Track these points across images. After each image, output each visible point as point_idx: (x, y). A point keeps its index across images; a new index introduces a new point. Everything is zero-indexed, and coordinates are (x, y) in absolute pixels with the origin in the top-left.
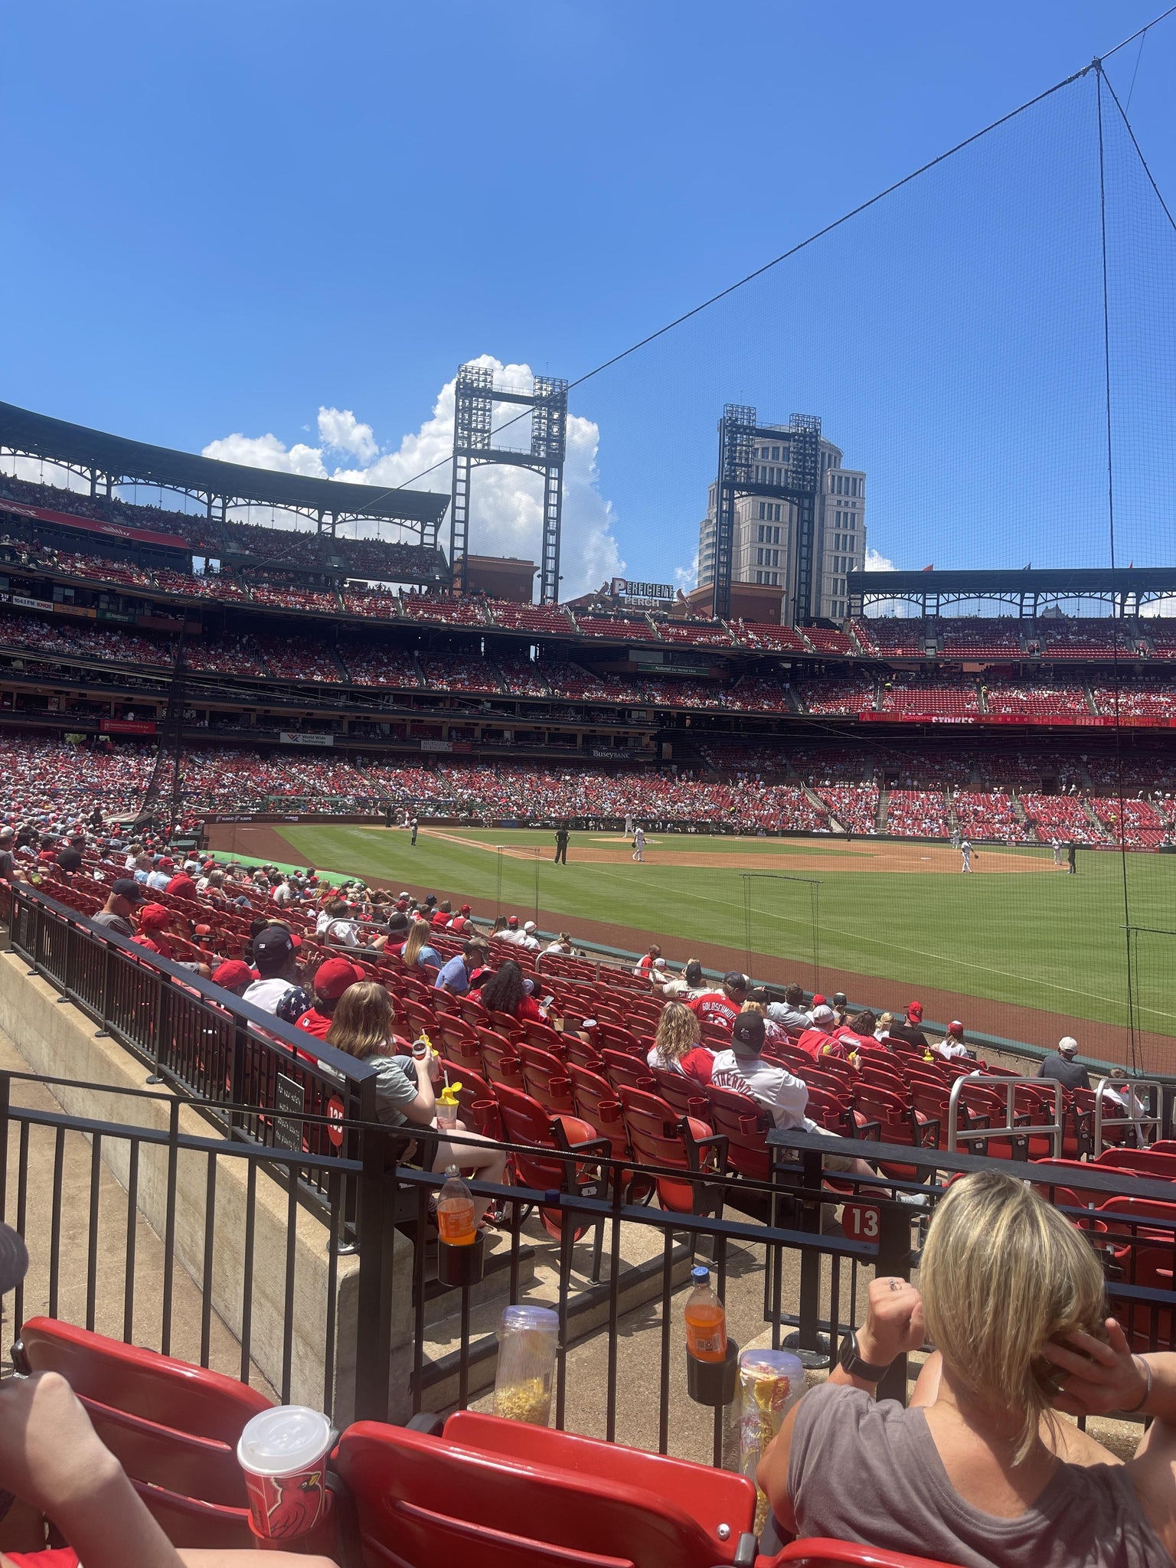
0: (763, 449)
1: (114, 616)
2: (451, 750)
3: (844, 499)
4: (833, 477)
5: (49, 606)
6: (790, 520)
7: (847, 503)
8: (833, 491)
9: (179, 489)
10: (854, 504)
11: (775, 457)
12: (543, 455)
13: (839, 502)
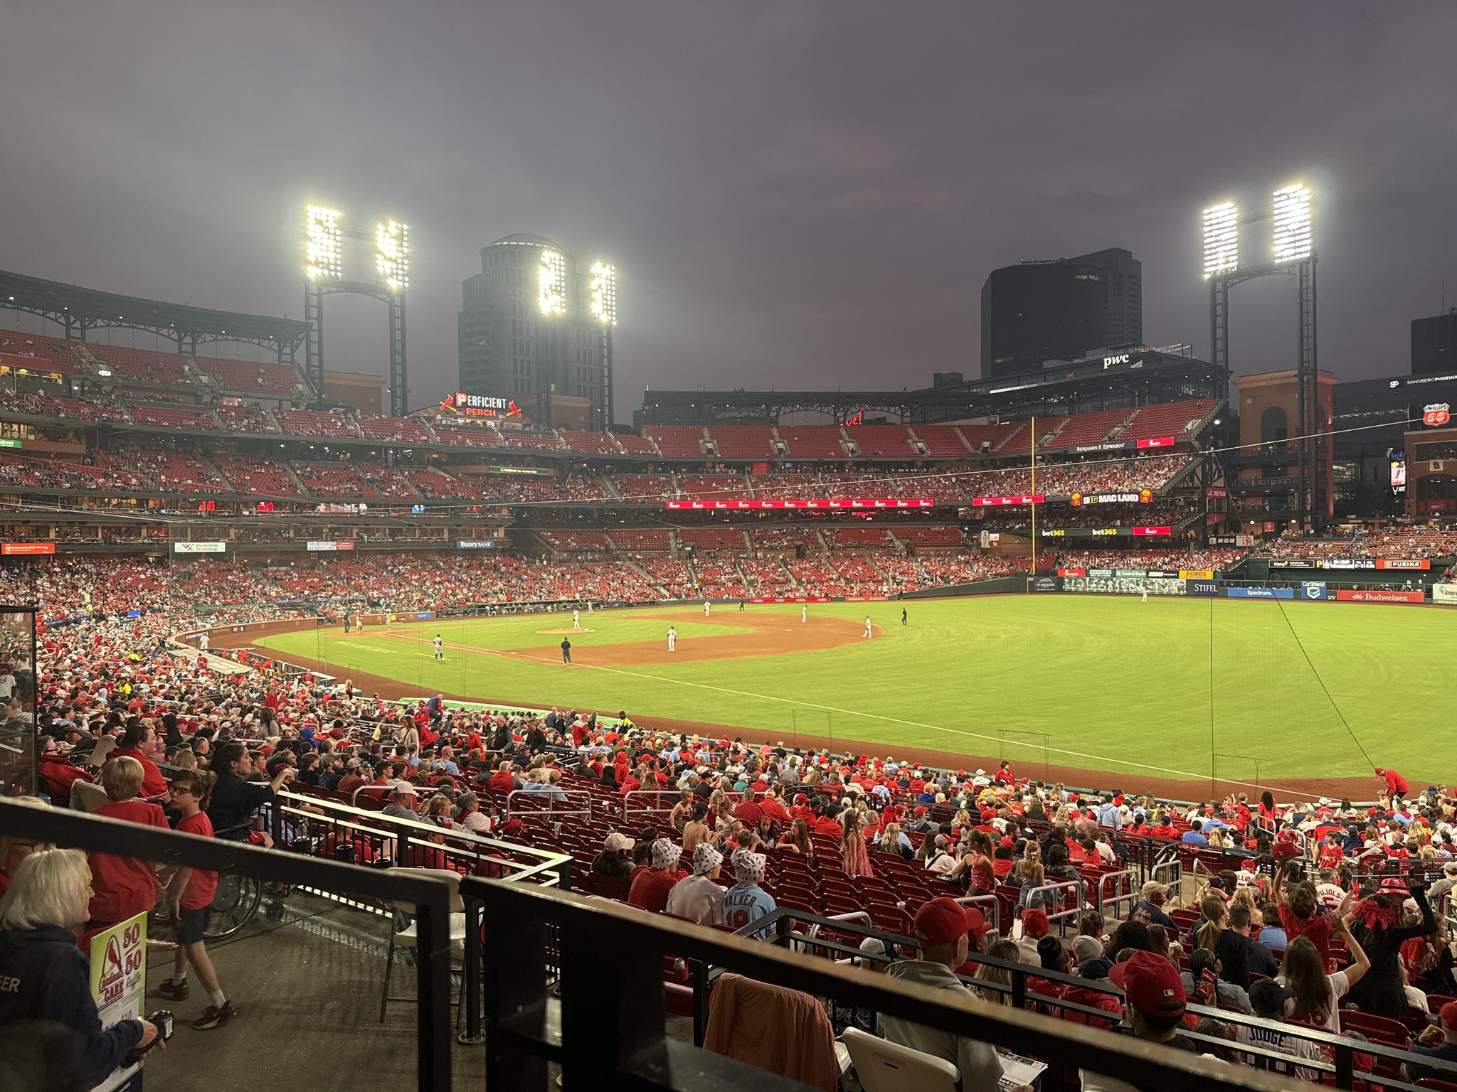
2: (335, 548)
9: (36, 311)
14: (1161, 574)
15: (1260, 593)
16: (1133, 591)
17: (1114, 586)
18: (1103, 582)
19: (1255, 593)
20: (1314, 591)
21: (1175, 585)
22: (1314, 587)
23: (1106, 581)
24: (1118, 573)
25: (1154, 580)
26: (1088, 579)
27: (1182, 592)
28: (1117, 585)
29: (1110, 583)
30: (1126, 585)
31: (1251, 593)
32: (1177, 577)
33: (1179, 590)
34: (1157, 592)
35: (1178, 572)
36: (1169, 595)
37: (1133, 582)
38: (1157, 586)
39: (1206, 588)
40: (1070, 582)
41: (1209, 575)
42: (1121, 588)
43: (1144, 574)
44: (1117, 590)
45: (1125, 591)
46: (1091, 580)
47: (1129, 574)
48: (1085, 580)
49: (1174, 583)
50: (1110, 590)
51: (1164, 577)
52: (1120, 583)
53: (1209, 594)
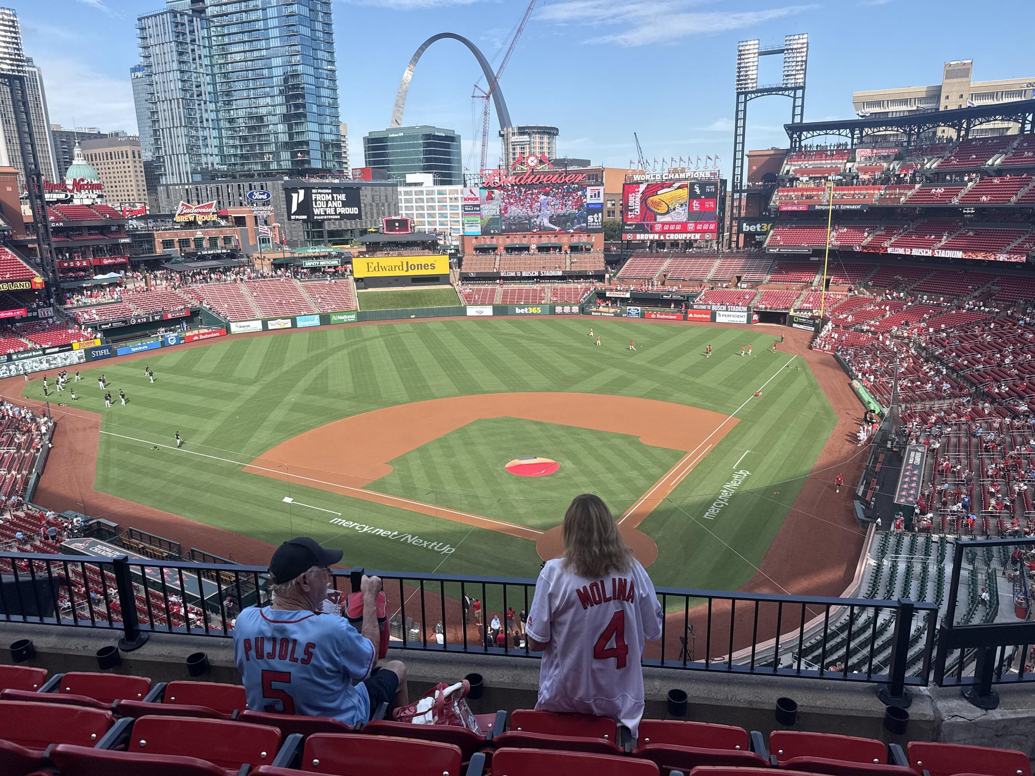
14: (57, 349)
15: (140, 348)
16: (37, 370)
17: (17, 370)
18: (4, 367)
19: (137, 349)
20: (172, 339)
21: (75, 356)
22: (172, 337)
23: (8, 366)
24: (14, 357)
25: (56, 355)
27: (82, 361)
28: (20, 367)
29: (12, 367)
30: (31, 364)
31: (134, 350)
32: (72, 349)
33: (79, 359)
34: (60, 365)
35: (71, 345)
36: (71, 365)
37: (36, 362)
38: (59, 360)
39: (101, 353)
41: (98, 343)
43: (41, 352)
44: (22, 372)
45: (30, 371)
47: (26, 355)
49: (74, 355)
50: (13, 374)
51: (60, 352)
52: (23, 367)
53: (104, 357)
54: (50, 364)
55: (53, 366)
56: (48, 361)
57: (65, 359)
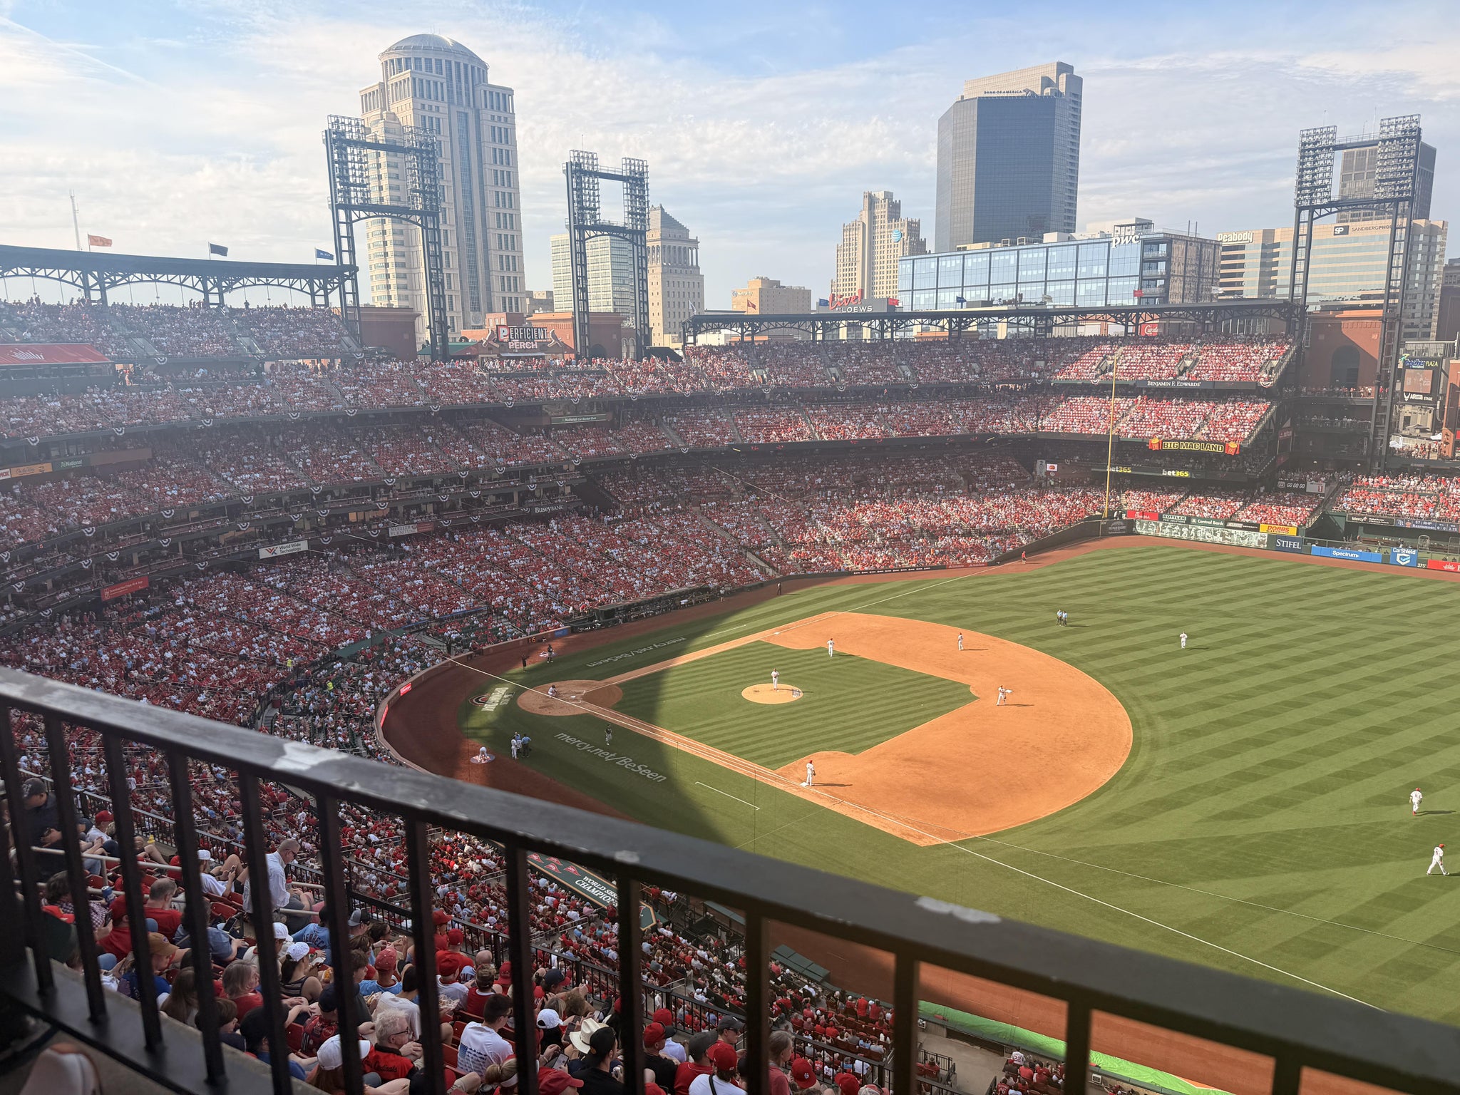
0: (416, 59)
1: (68, 464)
3: (496, 114)
4: (485, 92)
5: (7, 474)
6: (451, 133)
7: (499, 117)
8: (486, 107)
10: (506, 119)
11: (429, 68)
12: (420, 207)
13: (493, 117)
14: (1240, 526)
15: (1347, 554)
16: (1209, 540)
17: (1189, 533)
18: (1177, 528)
19: (1341, 554)
20: (1404, 557)
21: (1254, 539)
22: (1404, 555)
23: (1181, 527)
24: (1194, 521)
25: (1233, 531)
26: (1161, 524)
27: (1262, 546)
28: (1192, 532)
29: (1185, 530)
30: (1204, 533)
31: (1336, 553)
32: (1258, 530)
33: (1259, 543)
34: (1235, 543)
35: (1258, 525)
36: (1248, 547)
37: (1210, 531)
38: (1235, 537)
39: (1289, 544)
40: (1141, 525)
41: (1292, 532)
42: (1196, 536)
43: (1222, 524)
44: (1192, 538)
45: (1201, 539)
46: (1164, 525)
47: (1206, 522)
48: (1158, 525)
49: (1256, 537)
50: (1184, 537)
51: (1243, 529)
52: (1196, 531)
53: (1292, 550)
54: (1224, 539)
55: (1226, 542)
56: (1223, 535)
57: (1243, 539)
